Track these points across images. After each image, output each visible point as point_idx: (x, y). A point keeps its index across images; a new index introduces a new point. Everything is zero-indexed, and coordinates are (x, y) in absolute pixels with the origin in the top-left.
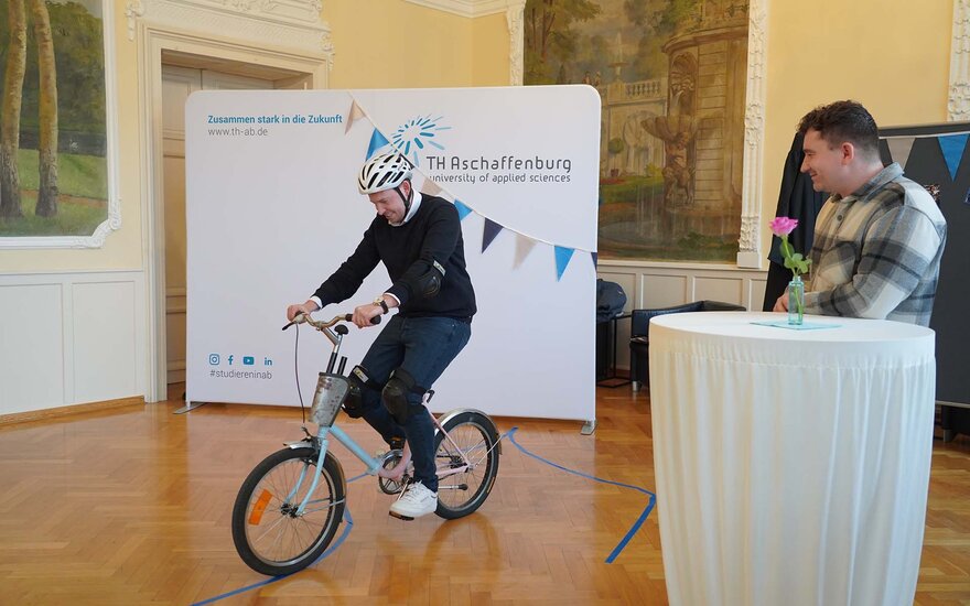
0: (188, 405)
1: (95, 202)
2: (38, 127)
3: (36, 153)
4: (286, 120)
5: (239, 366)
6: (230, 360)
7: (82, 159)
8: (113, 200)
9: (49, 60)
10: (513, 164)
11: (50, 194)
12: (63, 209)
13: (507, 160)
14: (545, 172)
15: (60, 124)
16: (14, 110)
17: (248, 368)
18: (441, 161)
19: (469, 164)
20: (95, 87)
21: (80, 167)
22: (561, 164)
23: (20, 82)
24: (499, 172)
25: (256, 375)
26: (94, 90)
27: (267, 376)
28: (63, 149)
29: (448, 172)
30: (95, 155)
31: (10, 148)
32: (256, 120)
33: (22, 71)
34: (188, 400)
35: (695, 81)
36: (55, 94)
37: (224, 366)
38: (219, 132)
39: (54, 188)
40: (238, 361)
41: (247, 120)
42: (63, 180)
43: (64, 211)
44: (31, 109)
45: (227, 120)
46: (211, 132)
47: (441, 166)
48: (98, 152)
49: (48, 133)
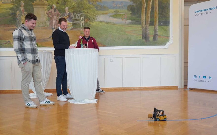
0: (188, 89)
1: (166, 37)
2: (154, 20)
3: (153, 26)
5: (202, 78)
6: (199, 77)
7: (163, 27)
8: (171, 36)
9: (156, 4)
11: (156, 36)
12: (159, 39)
15: (158, 19)
16: (149, 17)
17: (204, 79)
20: (167, 9)
21: (163, 29)
23: (150, 10)
25: (206, 81)
26: (167, 10)
27: (210, 81)
28: (159, 25)
30: (166, 26)
31: (147, 25)
32: (208, 9)
33: (151, 7)
34: (188, 87)
36: (158, 12)
37: (198, 78)
38: (198, 15)
39: (157, 34)
40: (201, 77)
41: (206, 10)
42: (159, 32)
43: (159, 40)
44: (152, 16)
45: (200, 11)
46: (196, 15)
48: (167, 25)
49: (156, 21)
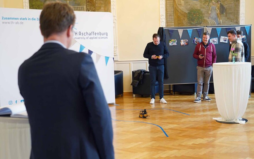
4: (29, 19)
6: (16, 102)
10: (94, 34)
13: (93, 33)
14: (102, 36)
18: (76, 33)
19: (83, 34)
22: (105, 34)
24: (91, 36)
29: (78, 36)
32: (19, 19)
35: (95, 8)
38: (6, 23)
41: (16, 19)
46: (3, 23)
47: (76, 34)
